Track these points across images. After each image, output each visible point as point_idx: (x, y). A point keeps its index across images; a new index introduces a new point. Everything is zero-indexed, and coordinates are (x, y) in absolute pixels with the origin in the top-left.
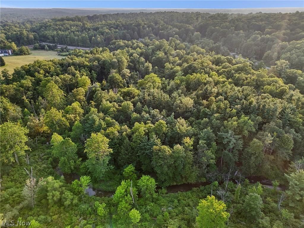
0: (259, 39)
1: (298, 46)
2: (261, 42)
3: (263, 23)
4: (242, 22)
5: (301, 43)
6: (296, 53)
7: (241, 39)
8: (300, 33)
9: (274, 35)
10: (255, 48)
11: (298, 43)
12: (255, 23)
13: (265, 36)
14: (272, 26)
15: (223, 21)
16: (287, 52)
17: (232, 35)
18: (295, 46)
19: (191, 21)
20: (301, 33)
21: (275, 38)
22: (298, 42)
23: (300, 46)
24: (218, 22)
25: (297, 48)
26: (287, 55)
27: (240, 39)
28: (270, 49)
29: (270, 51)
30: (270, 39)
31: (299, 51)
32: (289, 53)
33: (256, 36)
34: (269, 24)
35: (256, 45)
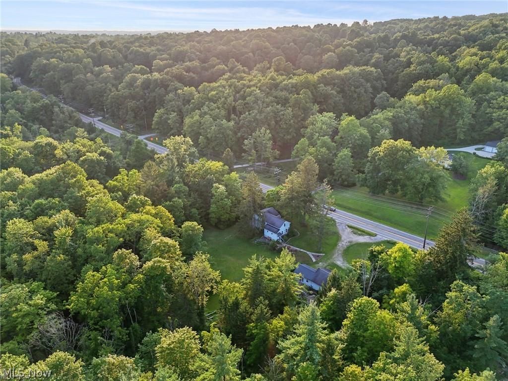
0: (139, 82)
1: (212, 96)
2: (144, 89)
3: (153, 48)
4: (115, 47)
5: (219, 86)
6: (212, 110)
7: (106, 84)
8: (216, 65)
9: (167, 73)
10: (131, 104)
11: (213, 88)
12: (138, 48)
13: (149, 75)
14: (168, 55)
16: (193, 110)
17: (85, 76)
18: (208, 95)
20: (218, 65)
21: (170, 80)
22: (212, 85)
23: (217, 94)
25: (211, 100)
26: (195, 119)
27: (103, 84)
28: (162, 104)
29: (162, 110)
30: (159, 81)
31: (215, 105)
32: (198, 113)
33: (135, 76)
34: (163, 51)
35: (133, 97)
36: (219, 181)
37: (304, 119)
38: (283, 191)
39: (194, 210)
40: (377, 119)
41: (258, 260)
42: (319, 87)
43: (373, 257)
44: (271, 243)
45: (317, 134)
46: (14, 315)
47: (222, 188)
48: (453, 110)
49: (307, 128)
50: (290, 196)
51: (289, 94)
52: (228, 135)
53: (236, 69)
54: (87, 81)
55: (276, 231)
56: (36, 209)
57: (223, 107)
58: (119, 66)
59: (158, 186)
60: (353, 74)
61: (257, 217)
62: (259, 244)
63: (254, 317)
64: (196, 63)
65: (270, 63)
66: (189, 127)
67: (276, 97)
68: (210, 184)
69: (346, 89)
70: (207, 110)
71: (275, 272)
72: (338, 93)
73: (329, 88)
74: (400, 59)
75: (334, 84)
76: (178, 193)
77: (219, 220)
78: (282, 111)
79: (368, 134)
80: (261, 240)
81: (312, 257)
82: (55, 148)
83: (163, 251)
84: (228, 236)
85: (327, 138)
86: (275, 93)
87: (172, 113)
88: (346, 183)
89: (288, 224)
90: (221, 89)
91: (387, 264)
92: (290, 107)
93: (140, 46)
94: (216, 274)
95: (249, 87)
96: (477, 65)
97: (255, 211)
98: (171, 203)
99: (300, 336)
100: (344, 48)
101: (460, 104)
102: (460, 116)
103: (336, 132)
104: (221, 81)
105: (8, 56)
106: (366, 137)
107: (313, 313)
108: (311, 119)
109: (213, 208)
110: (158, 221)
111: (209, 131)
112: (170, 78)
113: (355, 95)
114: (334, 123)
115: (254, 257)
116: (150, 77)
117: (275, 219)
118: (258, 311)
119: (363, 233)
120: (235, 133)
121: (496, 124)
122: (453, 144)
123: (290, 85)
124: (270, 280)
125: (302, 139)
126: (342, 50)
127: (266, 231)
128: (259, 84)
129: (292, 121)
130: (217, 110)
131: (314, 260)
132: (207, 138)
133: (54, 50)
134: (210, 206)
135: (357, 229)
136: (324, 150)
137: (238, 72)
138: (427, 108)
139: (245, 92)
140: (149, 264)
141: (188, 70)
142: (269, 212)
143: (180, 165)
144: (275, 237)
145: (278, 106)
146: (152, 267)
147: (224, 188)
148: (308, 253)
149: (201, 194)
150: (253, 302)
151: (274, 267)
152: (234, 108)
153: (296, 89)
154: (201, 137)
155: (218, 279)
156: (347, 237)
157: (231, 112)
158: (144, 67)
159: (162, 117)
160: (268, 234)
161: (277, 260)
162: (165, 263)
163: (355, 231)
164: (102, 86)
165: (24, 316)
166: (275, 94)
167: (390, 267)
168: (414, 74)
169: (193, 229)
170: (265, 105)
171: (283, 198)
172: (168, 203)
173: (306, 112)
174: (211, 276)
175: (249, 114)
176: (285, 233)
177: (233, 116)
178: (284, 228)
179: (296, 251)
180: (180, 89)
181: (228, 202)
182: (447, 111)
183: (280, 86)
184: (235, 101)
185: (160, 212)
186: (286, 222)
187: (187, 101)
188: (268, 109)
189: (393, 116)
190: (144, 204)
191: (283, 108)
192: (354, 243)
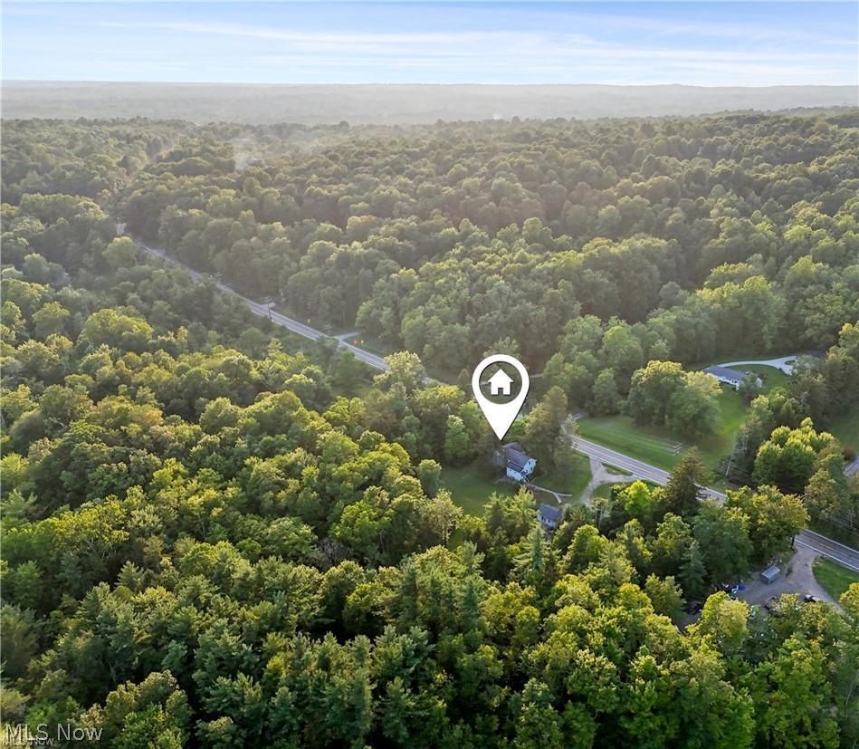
0: (333, 257)
1: (439, 284)
2: (341, 268)
3: (342, 187)
4: (280, 183)
5: (448, 269)
6: (439, 307)
7: (281, 256)
8: (442, 227)
9: (373, 244)
10: (327, 291)
11: (440, 272)
12: (318, 188)
13: (347, 246)
14: (367, 202)
15: (215, 183)
16: (415, 305)
17: (249, 242)
18: (433, 284)
19: (97, 178)
20: (444, 227)
21: (377, 255)
22: (438, 265)
23: (446, 282)
24: (198, 184)
25: (439, 291)
26: (417, 319)
27: (278, 255)
28: (369, 292)
29: (370, 303)
30: (362, 258)
31: (444, 300)
32: (422, 312)
33: (324, 245)
34: (358, 192)
35: (327, 281)
36: (454, 411)
37: (562, 323)
38: (527, 425)
39: (427, 446)
40: (655, 323)
41: (498, 497)
42: (584, 274)
43: (614, 495)
44: (514, 483)
45: (576, 347)
46: (286, 543)
47: (459, 420)
48: (758, 310)
49: (565, 334)
50: (535, 431)
51: (544, 284)
52: (462, 344)
53: (470, 236)
54: (253, 249)
55: (520, 470)
56: (265, 446)
57: (455, 302)
58: (296, 223)
59: (385, 418)
60: (634, 251)
61: (498, 454)
62: (501, 484)
63: (493, 543)
64: (411, 222)
65: (520, 225)
66: (411, 330)
67: (525, 290)
68: (444, 416)
69: (623, 273)
70: (434, 308)
71: (514, 508)
72: (610, 279)
73: (599, 273)
74: (709, 220)
75: (606, 268)
76: (410, 426)
77: (455, 457)
78: (532, 310)
79: (640, 348)
80: (502, 480)
81: (558, 498)
82: (248, 367)
83: (408, 488)
84: (466, 475)
85: (587, 354)
86: (525, 283)
87: (385, 308)
88: (608, 411)
89: (533, 462)
90: (450, 275)
91: (624, 502)
92: (544, 304)
93: (321, 183)
94: (458, 510)
95: (490, 273)
96: (808, 237)
97: (496, 447)
98: (404, 438)
99: (528, 552)
100: (632, 197)
101: (766, 304)
102: (766, 319)
103: (599, 342)
104: (451, 260)
105: (106, 190)
106: (636, 352)
107: (538, 533)
108: (569, 324)
109: (448, 443)
110: (396, 459)
111: (437, 337)
112: (378, 252)
113: (636, 283)
114: (599, 330)
115: (494, 494)
116: (349, 250)
117: (518, 455)
118: (497, 537)
119: (619, 471)
120: (472, 341)
121: (809, 333)
122: (760, 354)
123: (545, 272)
124: (509, 516)
125: (556, 355)
126: (627, 202)
127: (508, 469)
128: (503, 269)
129: (546, 325)
130: (447, 307)
131: (560, 502)
132: (435, 347)
133: (190, 191)
134: (444, 440)
135: (610, 466)
136: (582, 369)
137: (474, 242)
138: (723, 307)
139: (484, 280)
140: (396, 500)
141: (402, 235)
142: (512, 447)
143: (409, 392)
144: (518, 476)
145: (528, 304)
146: (401, 503)
147: (461, 420)
148: (554, 493)
149: (434, 426)
150: (492, 532)
151: (513, 504)
152: (470, 304)
153: (553, 277)
154: (427, 346)
155: (461, 515)
156: (599, 476)
157: (466, 310)
158: (334, 226)
159: (369, 313)
160: (510, 473)
161: (516, 497)
162: (412, 499)
163: (609, 469)
164: (276, 259)
165: (293, 545)
166: (524, 286)
167: (627, 504)
168: (721, 249)
169: (431, 468)
170: (511, 302)
171: (527, 432)
172: (399, 439)
173: (565, 314)
174: (454, 512)
175: (491, 315)
176: (530, 472)
177: (468, 317)
178: (530, 465)
179: (541, 491)
180: (395, 273)
181: (466, 436)
182: (750, 312)
183: (532, 270)
184: (471, 294)
185: (396, 449)
186: (531, 460)
187: (405, 289)
188: (515, 308)
189: (677, 320)
190: (378, 441)
191: (534, 307)
192: (606, 483)
